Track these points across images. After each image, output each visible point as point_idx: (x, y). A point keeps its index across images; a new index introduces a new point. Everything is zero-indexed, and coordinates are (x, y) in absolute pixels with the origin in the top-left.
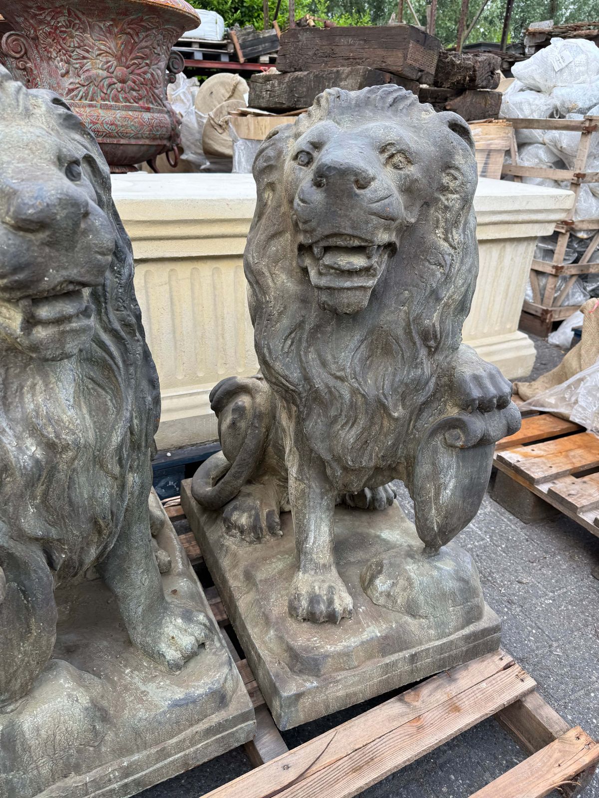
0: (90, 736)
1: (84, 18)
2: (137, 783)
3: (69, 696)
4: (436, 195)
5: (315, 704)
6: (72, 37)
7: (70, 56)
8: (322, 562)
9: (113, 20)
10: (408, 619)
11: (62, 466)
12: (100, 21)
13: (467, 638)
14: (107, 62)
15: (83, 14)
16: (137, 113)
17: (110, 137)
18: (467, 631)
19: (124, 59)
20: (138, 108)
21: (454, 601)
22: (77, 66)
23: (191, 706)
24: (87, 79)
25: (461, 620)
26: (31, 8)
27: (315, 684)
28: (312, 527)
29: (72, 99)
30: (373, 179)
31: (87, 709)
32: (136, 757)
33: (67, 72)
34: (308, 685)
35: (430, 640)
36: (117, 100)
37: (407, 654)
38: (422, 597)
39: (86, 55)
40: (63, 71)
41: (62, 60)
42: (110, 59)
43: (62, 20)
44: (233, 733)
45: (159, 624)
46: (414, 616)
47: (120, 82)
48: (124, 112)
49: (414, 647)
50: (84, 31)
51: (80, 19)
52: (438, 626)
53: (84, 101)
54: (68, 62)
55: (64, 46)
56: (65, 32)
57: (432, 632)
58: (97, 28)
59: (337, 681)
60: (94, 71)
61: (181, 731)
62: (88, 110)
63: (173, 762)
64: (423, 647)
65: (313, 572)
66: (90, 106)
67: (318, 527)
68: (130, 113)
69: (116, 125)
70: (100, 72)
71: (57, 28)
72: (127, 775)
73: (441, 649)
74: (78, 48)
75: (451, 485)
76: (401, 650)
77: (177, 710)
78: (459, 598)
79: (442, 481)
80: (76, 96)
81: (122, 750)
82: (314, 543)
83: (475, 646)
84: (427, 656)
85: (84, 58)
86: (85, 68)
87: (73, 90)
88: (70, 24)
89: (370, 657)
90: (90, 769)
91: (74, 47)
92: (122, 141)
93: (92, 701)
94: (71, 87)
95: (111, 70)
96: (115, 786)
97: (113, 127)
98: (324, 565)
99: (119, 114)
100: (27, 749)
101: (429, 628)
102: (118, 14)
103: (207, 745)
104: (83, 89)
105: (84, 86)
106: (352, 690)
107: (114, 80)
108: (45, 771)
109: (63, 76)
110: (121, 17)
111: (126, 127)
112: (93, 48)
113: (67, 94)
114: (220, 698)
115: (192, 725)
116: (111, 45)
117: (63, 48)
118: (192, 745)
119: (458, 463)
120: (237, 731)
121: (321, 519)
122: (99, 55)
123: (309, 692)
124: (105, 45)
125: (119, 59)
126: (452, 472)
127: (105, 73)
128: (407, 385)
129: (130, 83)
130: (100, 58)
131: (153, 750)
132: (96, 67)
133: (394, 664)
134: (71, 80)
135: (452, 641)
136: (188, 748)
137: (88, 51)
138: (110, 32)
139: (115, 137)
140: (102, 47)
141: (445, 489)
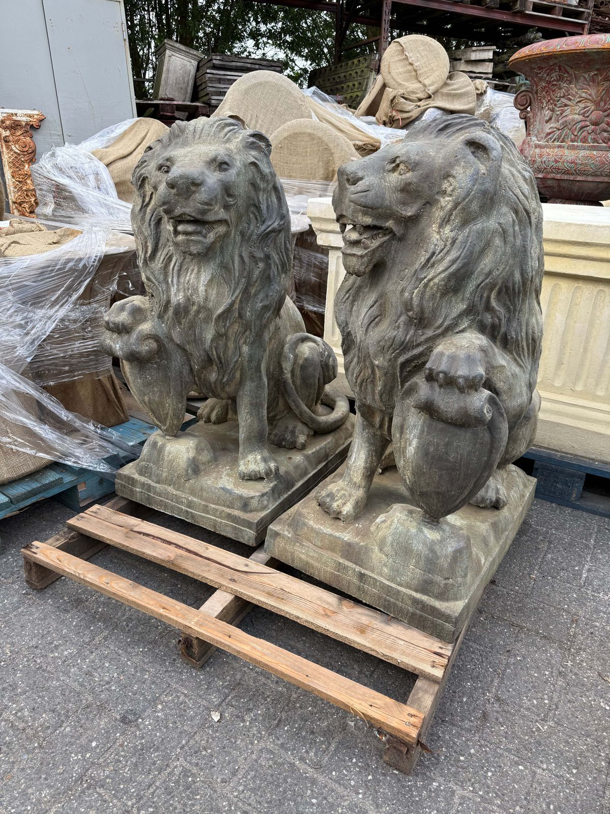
0: (184, 473)
1: (571, 71)
2: (193, 516)
3: (188, 448)
4: (437, 197)
5: (285, 549)
6: (560, 89)
7: (555, 105)
8: (355, 479)
9: (597, 70)
10: (376, 549)
11: (192, 313)
12: (585, 72)
13: (415, 601)
14: (585, 108)
15: (572, 68)
16: (601, 153)
17: (568, 174)
18: (418, 596)
19: (602, 104)
20: (606, 147)
21: (417, 562)
22: (558, 113)
23: (228, 495)
24: (562, 124)
25: (415, 582)
26: (535, 69)
27: (290, 536)
28: (355, 450)
29: (547, 142)
30: (361, 179)
31: (189, 459)
32: (195, 499)
33: (550, 119)
34: (286, 533)
35: (381, 576)
36: (584, 140)
37: (358, 569)
38: (390, 538)
39: (568, 103)
40: (548, 118)
41: (549, 109)
42: (588, 104)
43: (554, 75)
44: (242, 530)
45: (251, 452)
46: (381, 550)
47: (593, 124)
48: (588, 152)
49: (366, 569)
50: (570, 83)
51: (568, 73)
52: (392, 569)
53: (556, 143)
54: (553, 110)
55: (553, 96)
56: (556, 85)
57: (386, 570)
58: (582, 79)
59: (303, 545)
60: (571, 117)
61: (217, 504)
62: (556, 150)
63: (209, 519)
64: (373, 575)
65: (346, 483)
66: (559, 147)
67: (359, 451)
68: (595, 153)
69: (576, 164)
70: (577, 116)
71: (550, 82)
72: (189, 507)
73: (389, 590)
74: (563, 97)
75: (415, 442)
76: (356, 564)
77: (221, 492)
78: (422, 563)
79: (408, 436)
80: (551, 138)
81: (193, 492)
82: (354, 462)
83: (421, 616)
84: (375, 585)
85: (566, 105)
86: (564, 114)
87: (550, 134)
88: (561, 78)
89: (333, 550)
90: (178, 490)
91: (560, 97)
92: (579, 178)
93: (194, 458)
94: (549, 131)
95: (586, 115)
96: (183, 507)
97: (573, 165)
98: (355, 483)
99: (583, 153)
100: (163, 459)
101: (385, 565)
102: (603, 64)
103: (226, 525)
104: (558, 133)
105: (559, 130)
106: (311, 561)
107: (588, 123)
108: (164, 475)
109: (547, 122)
110: (606, 66)
111: (586, 165)
112: (574, 96)
113: (546, 137)
114: (245, 505)
115: (224, 506)
116: (593, 92)
117: (551, 99)
118: (220, 517)
119: (423, 426)
120: (243, 530)
121: (362, 446)
122: (580, 102)
123: (284, 537)
124: (586, 93)
125: (597, 104)
126: (416, 432)
127: (580, 118)
128: (386, 341)
129: (603, 125)
130: (580, 104)
131: (203, 503)
132: (573, 114)
133: (346, 568)
134: (552, 125)
135: (399, 591)
136: (218, 517)
137: (570, 100)
138: (593, 81)
139: (572, 174)
140: (584, 95)
141: (410, 445)
